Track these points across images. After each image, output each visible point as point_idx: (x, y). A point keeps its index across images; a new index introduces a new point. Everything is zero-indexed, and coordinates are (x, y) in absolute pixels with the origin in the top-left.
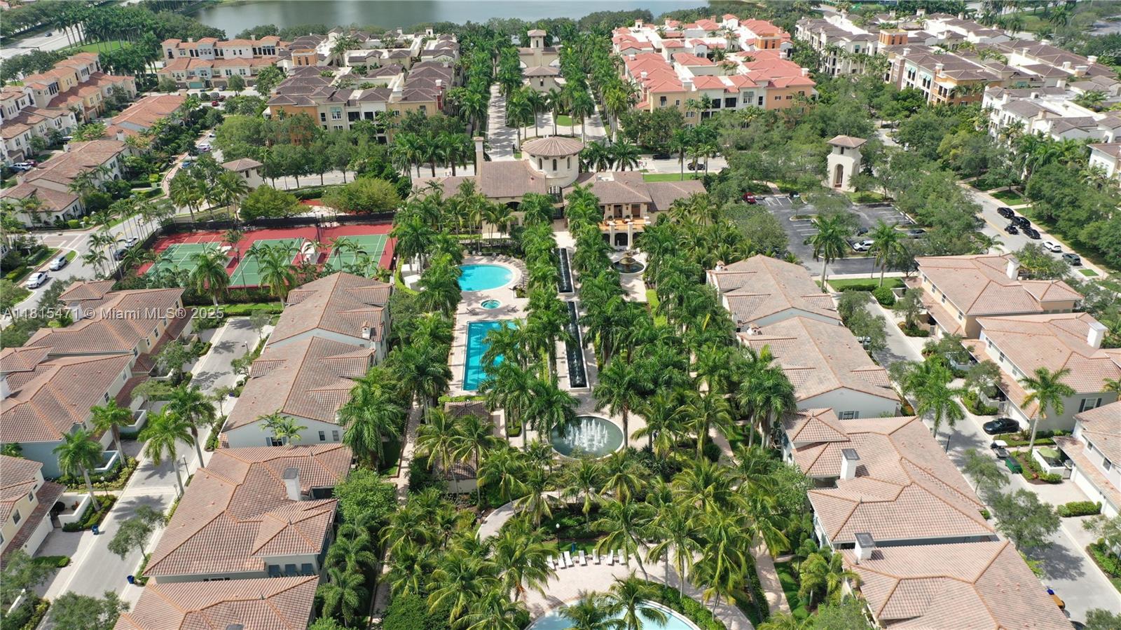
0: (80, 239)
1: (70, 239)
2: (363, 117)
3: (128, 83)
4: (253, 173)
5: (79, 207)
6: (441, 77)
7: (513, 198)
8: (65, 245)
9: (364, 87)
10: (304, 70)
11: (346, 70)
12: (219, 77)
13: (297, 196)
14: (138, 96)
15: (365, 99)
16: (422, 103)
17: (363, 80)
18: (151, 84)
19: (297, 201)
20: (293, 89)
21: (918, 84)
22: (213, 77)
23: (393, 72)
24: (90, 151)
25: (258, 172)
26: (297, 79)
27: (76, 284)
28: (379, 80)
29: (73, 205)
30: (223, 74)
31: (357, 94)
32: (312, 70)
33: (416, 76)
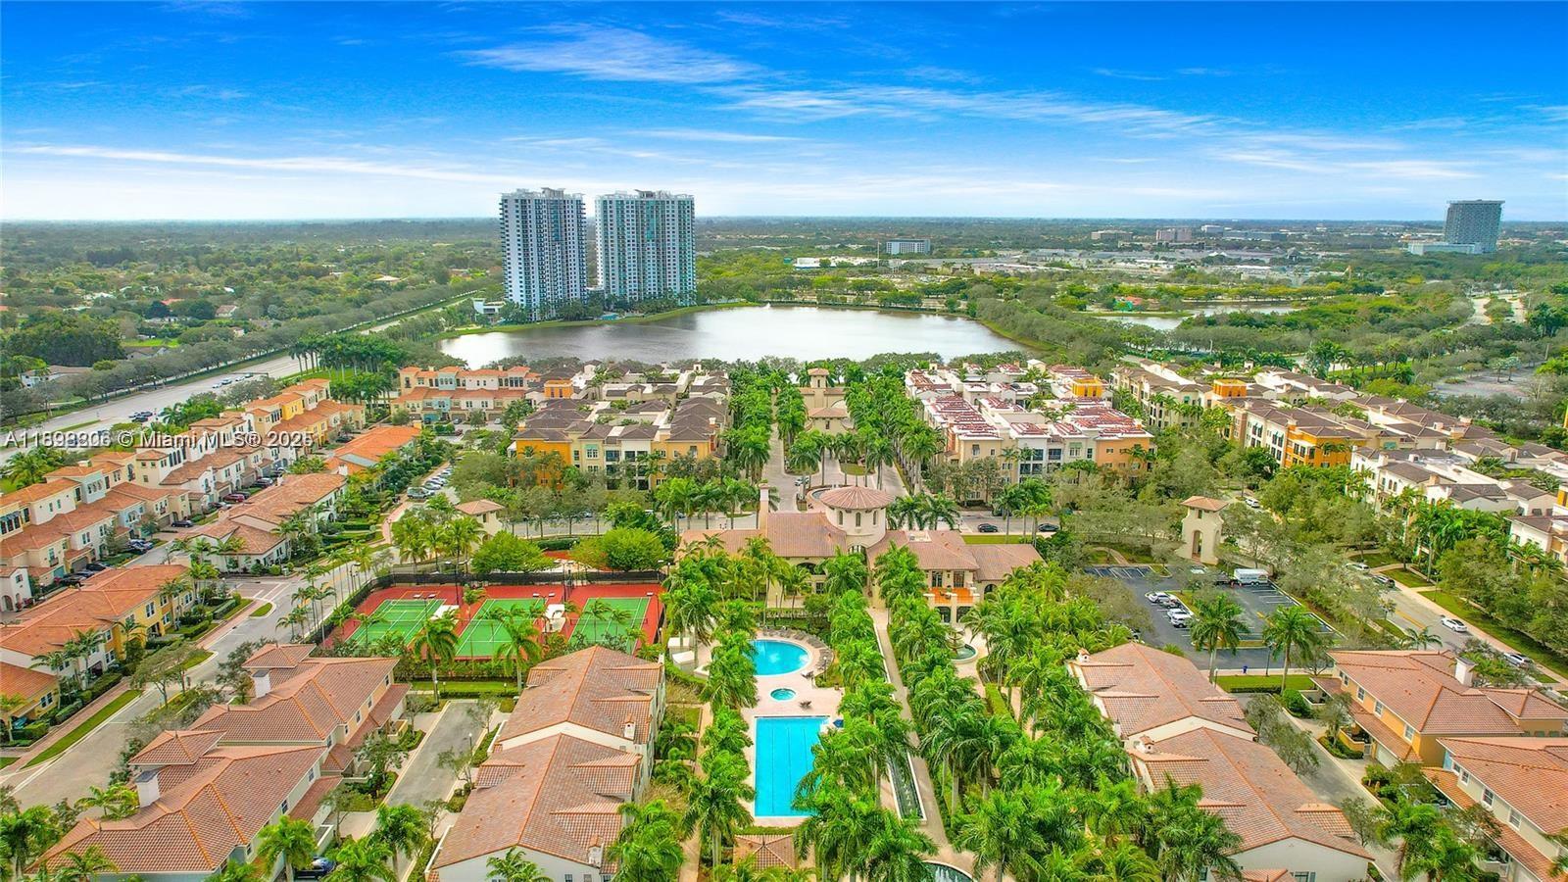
0: (280, 588)
1: (267, 589)
2: (623, 457)
3: (358, 413)
4: (492, 517)
5: (284, 551)
6: (714, 414)
7: (807, 558)
8: (261, 596)
9: (626, 423)
10: (556, 403)
11: (604, 405)
12: (460, 409)
13: (542, 547)
14: (366, 427)
15: (626, 436)
16: (694, 443)
17: (623, 416)
18: (381, 415)
19: (541, 552)
20: (545, 423)
21: (1267, 441)
22: (452, 409)
23: (659, 408)
24: (306, 484)
25: (498, 517)
26: (549, 413)
27: (266, 648)
28: (643, 417)
29: (278, 547)
30: (463, 406)
31: (616, 432)
32: (568, 403)
33: (685, 413)
